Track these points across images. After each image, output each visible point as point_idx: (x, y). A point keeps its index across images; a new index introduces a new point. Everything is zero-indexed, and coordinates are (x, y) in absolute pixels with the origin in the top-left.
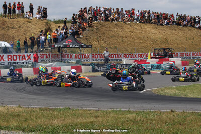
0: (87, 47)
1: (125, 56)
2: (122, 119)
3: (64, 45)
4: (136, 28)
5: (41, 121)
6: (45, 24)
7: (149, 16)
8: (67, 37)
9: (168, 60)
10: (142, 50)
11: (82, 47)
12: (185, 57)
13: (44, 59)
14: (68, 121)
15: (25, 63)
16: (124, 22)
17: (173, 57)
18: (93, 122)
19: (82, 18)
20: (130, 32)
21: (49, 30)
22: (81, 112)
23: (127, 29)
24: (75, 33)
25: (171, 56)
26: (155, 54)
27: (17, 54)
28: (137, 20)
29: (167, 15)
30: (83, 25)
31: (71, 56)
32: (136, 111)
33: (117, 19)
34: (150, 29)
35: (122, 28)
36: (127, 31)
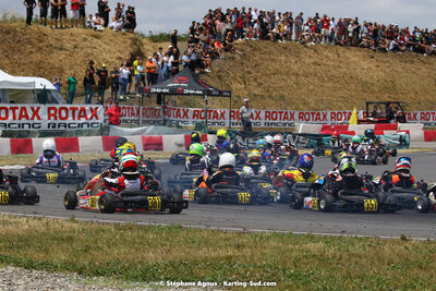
0: (221, 94)
1: (302, 117)
2: (295, 254)
3: (170, 89)
4: (327, 57)
5: (119, 253)
6: (129, 41)
8: (177, 71)
9: (395, 128)
10: (340, 104)
11: (209, 93)
12: (431, 121)
13: (127, 118)
14: (178, 254)
15: (85, 127)
17: (405, 122)
18: (231, 257)
19: (212, 32)
20: (315, 63)
21: (138, 54)
23: (308, 58)
25: (402, 119)
26: (367, 113)
27: (68, 106)
28: (331, 38)
29: (397, 28)
30: (213, 46)
31: (185, 114)
32: (325, 237)
33: (287, 36)
34: (356, 59)
35: (297, 54)
36: (308, 61)
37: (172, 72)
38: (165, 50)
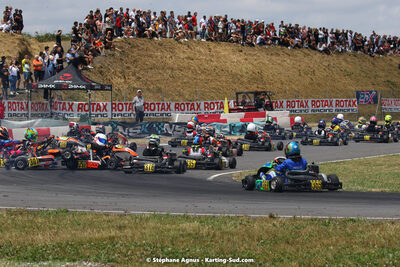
0: (103, 88)
1: (178, 107)
2: (172, 233)
3: (56, 85)
4: (199, 52)
5: (11, 236)
6: (18, 42)
7: (226, 27)
8: (62, 68)
9: (263, 115)
10: (212, 94)
11: (92, 88)
12: (296, 108)
13: (17, 112)
14: (65, 236)
16: (177, 40)
17: (272, 110)
18: (114, 237)
19: (93, 31)
20: (189, 58)
21: (26, 53)
22: (90, 217)
23: (182, 52)
24: (79, 62)
25: (270, 107)
26: (237, 102)
28: (202, 34)
29: (262, 25)
31: (71, 107)
32: (200, 217)
33: (162, 34)
34: (227, 53)
35: (172, 50)
36: (182, 56)
37: (58, 69)
38: (51, 50)
